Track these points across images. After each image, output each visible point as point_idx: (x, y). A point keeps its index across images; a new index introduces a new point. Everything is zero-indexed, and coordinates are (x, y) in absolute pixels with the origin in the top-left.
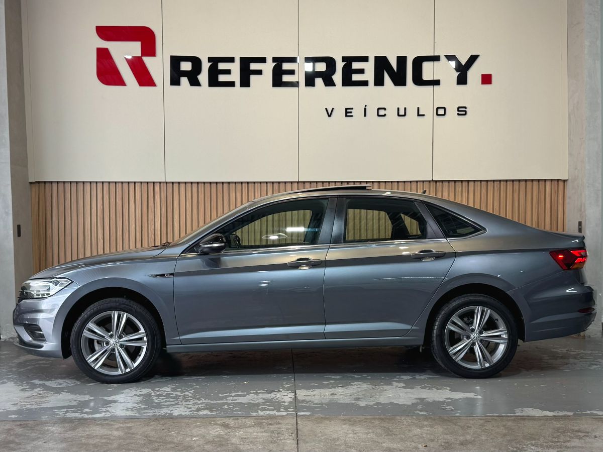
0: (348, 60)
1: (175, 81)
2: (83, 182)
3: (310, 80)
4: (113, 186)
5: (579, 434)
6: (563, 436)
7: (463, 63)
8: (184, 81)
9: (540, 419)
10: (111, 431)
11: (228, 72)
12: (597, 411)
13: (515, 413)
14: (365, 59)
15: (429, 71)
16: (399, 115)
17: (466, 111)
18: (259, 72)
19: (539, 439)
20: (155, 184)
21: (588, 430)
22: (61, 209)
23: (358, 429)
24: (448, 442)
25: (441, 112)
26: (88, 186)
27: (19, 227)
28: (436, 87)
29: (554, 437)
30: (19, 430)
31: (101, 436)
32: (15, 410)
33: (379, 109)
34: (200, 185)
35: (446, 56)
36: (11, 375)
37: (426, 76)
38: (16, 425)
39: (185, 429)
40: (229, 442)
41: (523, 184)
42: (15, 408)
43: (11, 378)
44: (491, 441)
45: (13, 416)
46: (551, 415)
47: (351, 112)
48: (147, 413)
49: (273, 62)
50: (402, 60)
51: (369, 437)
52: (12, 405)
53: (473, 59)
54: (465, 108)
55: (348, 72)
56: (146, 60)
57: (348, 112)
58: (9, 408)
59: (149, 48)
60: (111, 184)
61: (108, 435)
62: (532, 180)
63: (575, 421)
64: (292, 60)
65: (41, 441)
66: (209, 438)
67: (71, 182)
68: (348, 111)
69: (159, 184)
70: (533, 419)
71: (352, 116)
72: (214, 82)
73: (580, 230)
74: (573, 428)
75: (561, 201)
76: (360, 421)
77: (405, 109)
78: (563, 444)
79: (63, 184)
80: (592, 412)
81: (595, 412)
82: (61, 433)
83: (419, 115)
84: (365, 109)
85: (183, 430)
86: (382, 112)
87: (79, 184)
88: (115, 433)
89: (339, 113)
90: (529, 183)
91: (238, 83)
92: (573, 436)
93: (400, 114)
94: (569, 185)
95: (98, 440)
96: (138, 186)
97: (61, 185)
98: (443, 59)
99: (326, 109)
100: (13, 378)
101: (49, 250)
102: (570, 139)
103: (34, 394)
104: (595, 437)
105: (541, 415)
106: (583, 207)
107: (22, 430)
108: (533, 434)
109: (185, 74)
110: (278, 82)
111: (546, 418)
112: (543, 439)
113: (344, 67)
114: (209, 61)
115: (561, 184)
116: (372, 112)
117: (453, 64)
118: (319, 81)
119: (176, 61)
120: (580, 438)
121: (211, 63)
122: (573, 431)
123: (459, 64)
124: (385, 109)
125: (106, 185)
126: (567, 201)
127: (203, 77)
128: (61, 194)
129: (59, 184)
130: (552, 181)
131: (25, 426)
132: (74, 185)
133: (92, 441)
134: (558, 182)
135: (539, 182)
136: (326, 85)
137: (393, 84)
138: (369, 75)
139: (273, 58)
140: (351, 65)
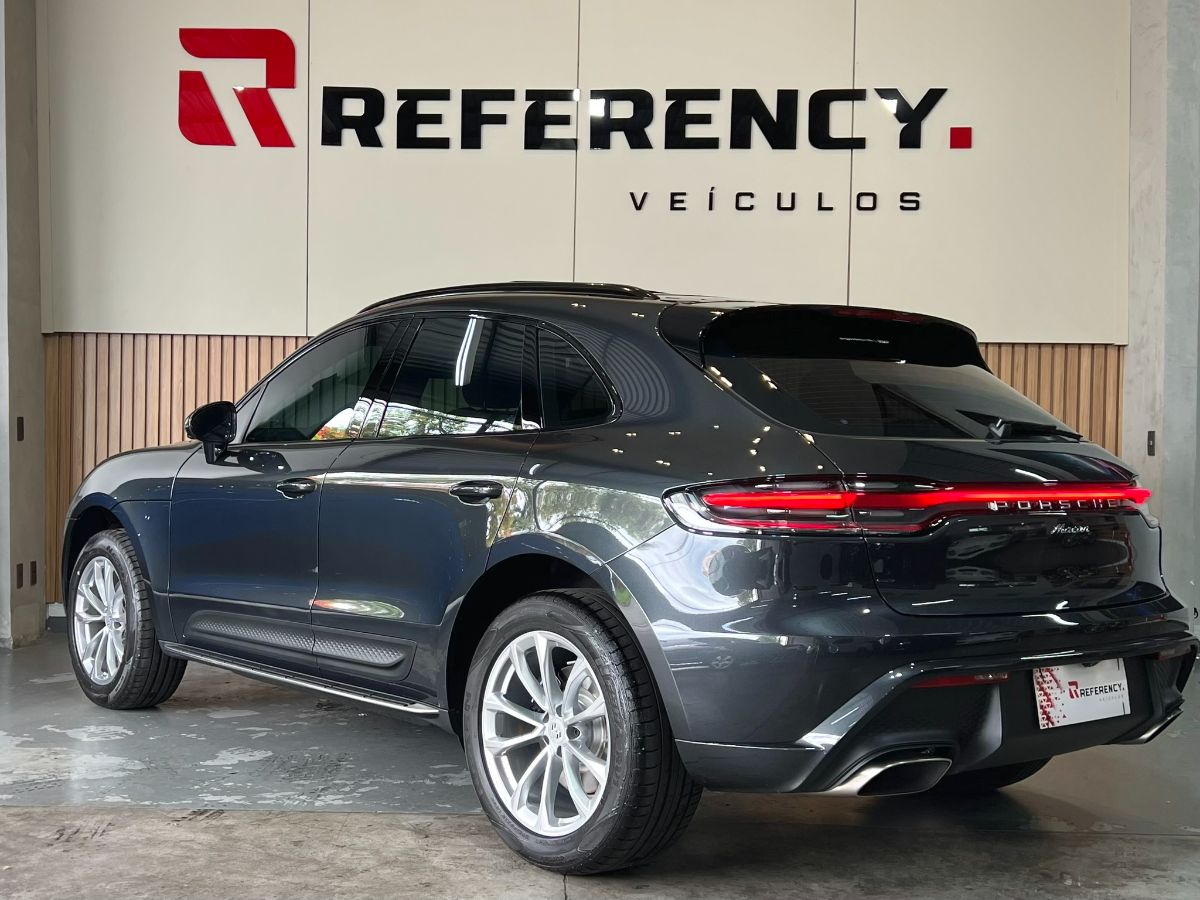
0: (678, 97)
1: (331, 137)
2: (147, 335)
3: (600, 134)
4: (203, 342)
5: (1148, 871)
6: (1114, 874)
7: (914, 104)
8: (349, 135)
10: (194, 832)
11: (436, 119)
14: (713, 95)
15: (842, 120)
16: (780, 208)
17: (917, 202)
18: (500, 119)
19: (1062, 878)
20: (287, 340)
22: (103, 389)
25: (867, 202)
26: (154, 342)
27: (20, 421)
28: (856, 152)
30: (15, 825)
31: (176, 844)
32: (6, 784)
33: (739, 195)
35: (876, 89)
37: (837, 130)
38: (9, 815)
39: (338, 834)
40: (427, 864)
41: (1033, 351)
42: (8, 780)
45: (4, 797)
47: (682, 201)
48: (265, 799)
49: (527, 99)
50: (788, 99)
52: (3, 773)
53: (933, 97)
54: (917, 195)
55: (677, 122)
56: (277, 95)
57: (675, 201)
59: (282, 72)
60: (200, 339)
61: (186, 841)
62: (1053, 345)
66: (389, 854)
67: (122, 334)
68: (678, 198)
69: (294, 340)
71: (684, 209)
72: (407, 139)
73: (1151, 451)
74: (1133, 858)
75: (1111, 389)
77: (793, 195)
78: (1112, 891)
79: (107, 338)
83: (821, 208)
84: (711, 195)
85: (336, 837)
86: (745, 202)
87: (137, 338)
89: (659, 202)
90: (1047, 352)
91: (456, 141)
92: (1132, 875)
93: (783, 205)
94: (1129, 357)
95: (169, 850)
96: (253, 343)
97: (103, 340)
98: (872, 95)
99: (632, 194)
101: (77, 468)
102: (1132, 262)
103: (43, 754)
106: (1158, 402)
107: (21, 826)
109: (351, 122)
110: (534, 139)
113: (670, 110)
114: (399, 98)
115: (1112, 353)
116: (725, 201)
117: (892, 105)
118: (618, 139)
119: (334, 97)
120: (1148, 880)
121: (403, 102)
122: (1135, 865)
123: (904, 106)
124: (752, 195)
125: (190, 342)
126: (1124, 388)
127: (388, 130)
128: (103, 357)
129: (101, 338)
130: (1093, 348)
131: (27, 817)
132: (128, 340)
133: (157, 852)
134: (1106, 348)
135: (1066, 348)
136: (633, 146)
137: (768, 144)
138: (721, 127)
139: (527, 91)
140: (684, 107)
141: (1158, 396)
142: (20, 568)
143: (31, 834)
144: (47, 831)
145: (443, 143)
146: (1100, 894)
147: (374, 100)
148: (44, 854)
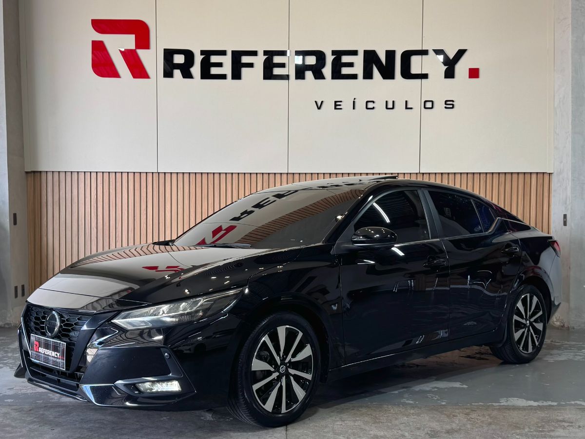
0: (338, 54)
1: (168, 74)
2: (78, 172)
3: (300, 73)
4: (106, 175)
5: (564, 424)
6: (548, 425)
8: (177, 73)
9: (525, 409)
11: (220, 65)
12: (582, 401)
13: (500, 403)
14: (354, 53)
15: (417, 65)
16: (387, 108)
17: (453, 105)
18: (251, 65)
19: (524, 429)
20: (148, 174)
21: (571, 420)
22: (56, 199)
23: (344, 416)
24: (434, 431)
25: (429, 105)
26: (82, 176)
27: (15, 215)
28: (423, 80)
29: (537, 427)
30: (15, 414)
32: (10, 394)
33: (367, 102)
34: (191, 174)
35: (434, 50)
36: (6, 360)
37: (414, 70)
38: (11, 410)
41: (509, 177)
42: (11, 393)
43: (6, 363)
44: (477, 430)
45: (9, 400)
46: (536, 405)
47: (340, 105)
49: (264, 55)
50: (390, 54)
51: (356, 424)
52: (8, 389)
53: (461, 53)
54: (453, 101)
55: (337, 65)
56: (141, 52)
57: (337, 105)
58: (6, 392)
59: (143, 41)
60: (104, 174)
61: (101, 420)
62: (518, 173)
63: (559, 412)
64: (283, 53)
65: (37, 425)
67: (65, 172)
68: (338, 103)
69: (151, 174)
70: (517, 409)
71: (341, 109)
72: (206, 74)
73: (565, 224)
74: (558, 418)
75: (546, 194)
76: (347, 409)
77: (393, 102)
78: (547, 433)
79: (58, 174)
80: (576, 402)
81: (578, 402)
82: (55, 417)
83: (407, 108)
84: (354, 102)
86: (370, 105)
88: (109, 418)
89: (329, 106)
90: (515, 176)
91: (229, 76)
92: (557, 425)
94: (554, 179)
95: (92, 425)
96: (131, 176)
97: (56, 175)
98: (431, 53)
99: (316, 102)
100: (8, 363)
101: (44, 239)
102: (556, 133)
104: (579, 427)
105: (526, 405)
106: (568, 200)
107: (18, 415)
108: (518, 424)
109: (178, 66)
110: (268, 74)
111: (531, 408)
112: (528, 429)
113: (334, 60)
114: (201, 55)
116: (360, 105)
117: (441, 58)
118: (309, 74)
119: (169, 54)
120: (564, 428)
121: (203, 56)
122: (558, 421)
123: (446, 57)
124: (373, 102)
125: (100, 175)
126: (552, 194)
127: (196, 70)
128: (56, 184)
129: (55, 174)
130: (537, 175)
131: (20, 410)
132: (69, 175)
133: (85, 426)
134: (543, 175)
135: (524, 175)
136: (316, 78)
137: (381, 77)
138: (358, 69)
139: (264, 51)
140: (340, 59)
141: (568, 198)
142: (16, 288)
143: (23, 418)
144: (31, 417)
145: (223, 77)
146: (542, 435)
147: (189, 55)
148: (29, 428)
